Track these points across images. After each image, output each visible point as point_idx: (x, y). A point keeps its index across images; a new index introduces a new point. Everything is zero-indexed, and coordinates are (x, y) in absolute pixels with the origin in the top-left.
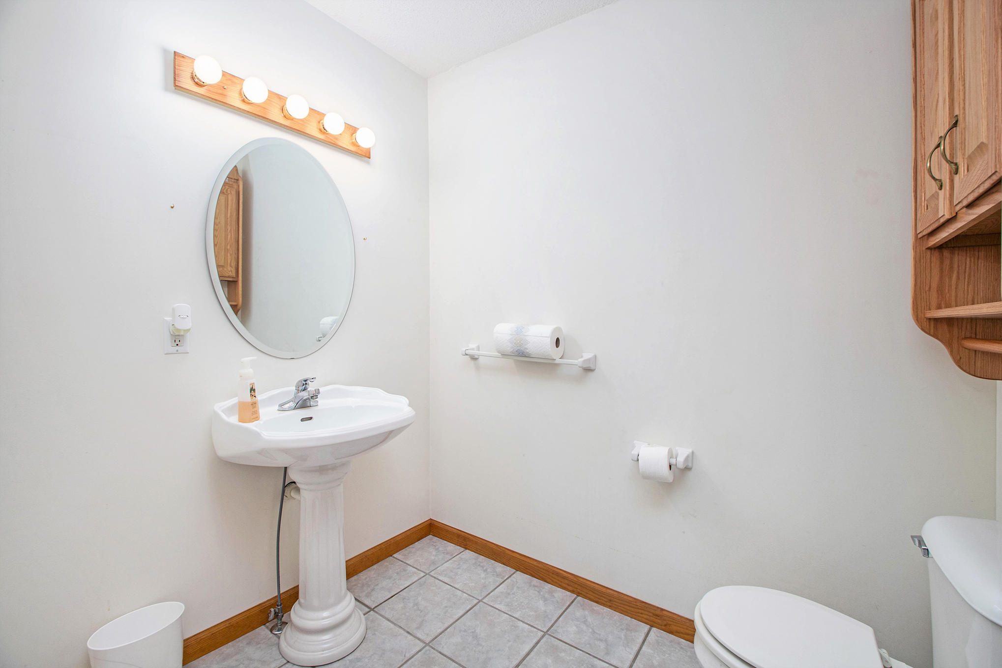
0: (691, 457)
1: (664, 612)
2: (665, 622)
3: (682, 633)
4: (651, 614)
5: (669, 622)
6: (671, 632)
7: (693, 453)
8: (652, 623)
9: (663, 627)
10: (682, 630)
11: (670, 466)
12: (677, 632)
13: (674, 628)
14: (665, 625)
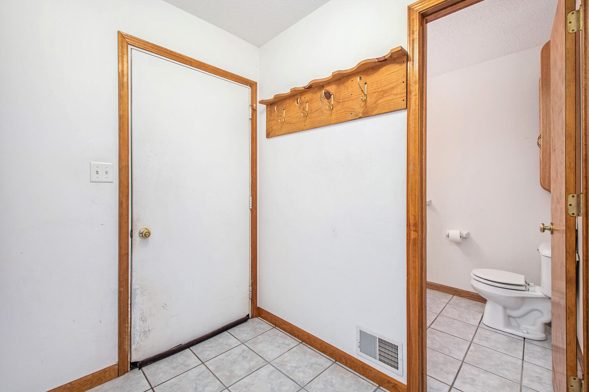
0: (468, 234)
1: (458, 290)
2: (459, 293)
3: (465, 296)
4: (454, 291)
5: (461, 293)
6: (461, 297)
7: (469, 233)
8: (453, 294)
9: (458, 295)
10: (466, 295)
11: (460, 237)
12: (464, 296)
13: (463, 295)
14: (459, 294)
